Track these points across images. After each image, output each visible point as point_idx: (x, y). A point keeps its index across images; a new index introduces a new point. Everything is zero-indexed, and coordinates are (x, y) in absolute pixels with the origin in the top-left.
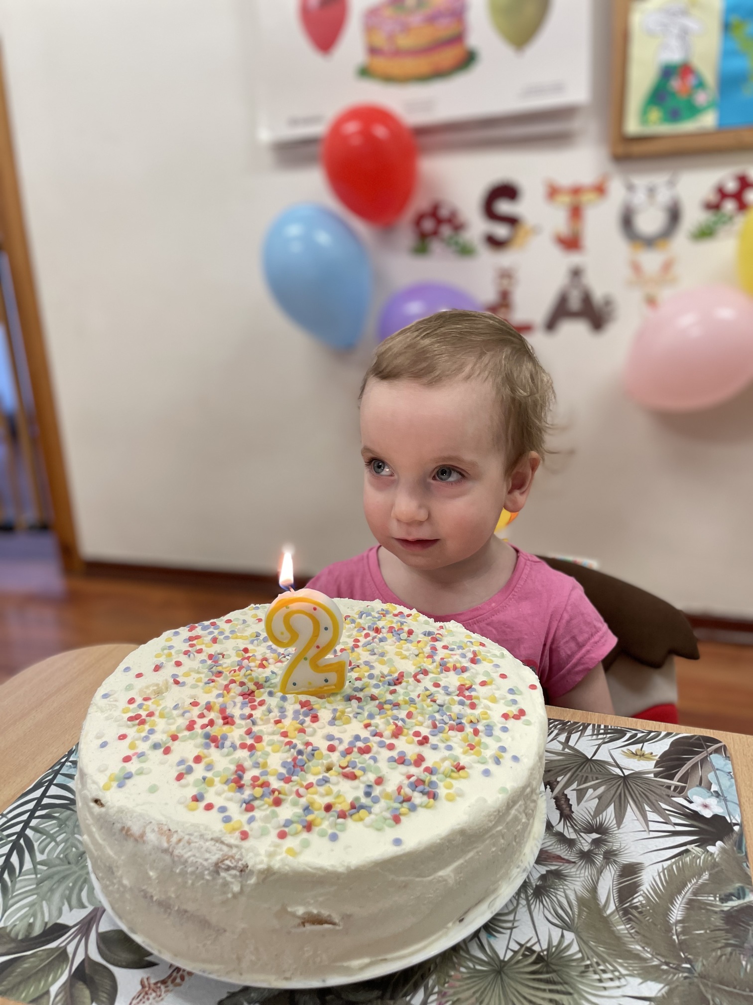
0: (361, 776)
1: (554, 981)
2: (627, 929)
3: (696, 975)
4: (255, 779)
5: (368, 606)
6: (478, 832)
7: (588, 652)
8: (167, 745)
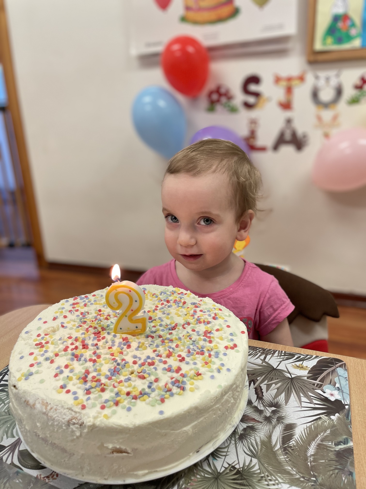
0: (148, 377)
1: (244, 484)
2: (285, 458)
3: (318, 484)
4: (94, 377)
5: (165, 289)
6: (205, 408)
7: (279, 313)
8: (52, 359)
